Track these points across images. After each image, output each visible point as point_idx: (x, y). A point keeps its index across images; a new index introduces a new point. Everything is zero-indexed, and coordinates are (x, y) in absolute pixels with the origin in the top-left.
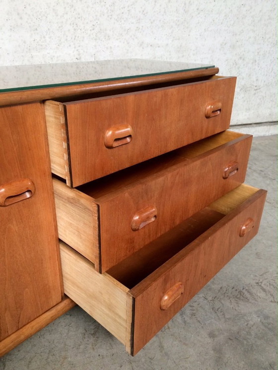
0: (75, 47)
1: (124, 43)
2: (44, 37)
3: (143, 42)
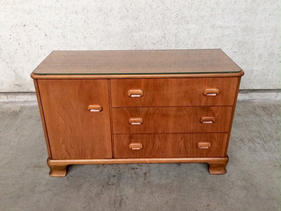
0: (162, 30)
1: (199, 25)
2: (142, 23)
3: (214, 25)
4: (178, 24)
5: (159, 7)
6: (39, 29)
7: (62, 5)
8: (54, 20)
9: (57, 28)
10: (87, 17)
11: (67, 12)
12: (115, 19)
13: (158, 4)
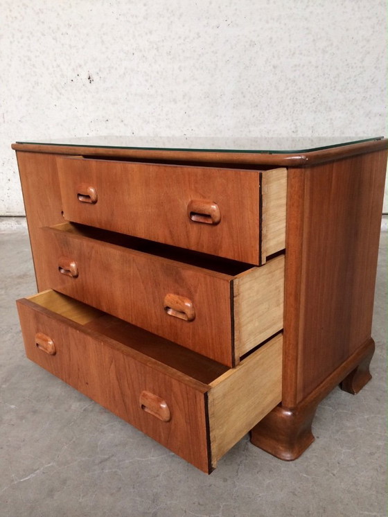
0: (293, 121)
1: (347, 113)
2: (263, 113)
3: (370, 112)
4: (315, 112)
5: (288, 89)
6: (125, 125)
7: (157, 92)
8: (145, 112)
9: (148, 122)
10: (188, 106)
11: (162, 100)
12: (226, 107)
13: (287, 84)
